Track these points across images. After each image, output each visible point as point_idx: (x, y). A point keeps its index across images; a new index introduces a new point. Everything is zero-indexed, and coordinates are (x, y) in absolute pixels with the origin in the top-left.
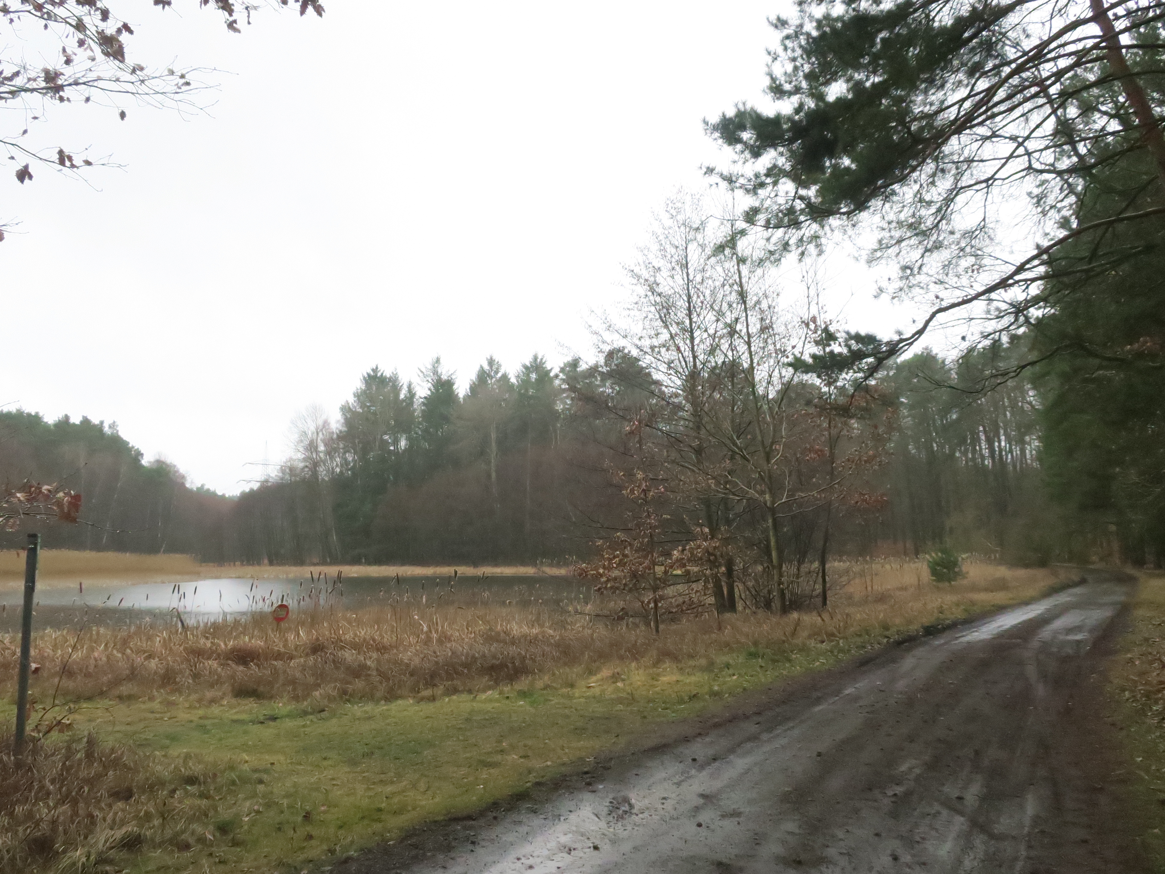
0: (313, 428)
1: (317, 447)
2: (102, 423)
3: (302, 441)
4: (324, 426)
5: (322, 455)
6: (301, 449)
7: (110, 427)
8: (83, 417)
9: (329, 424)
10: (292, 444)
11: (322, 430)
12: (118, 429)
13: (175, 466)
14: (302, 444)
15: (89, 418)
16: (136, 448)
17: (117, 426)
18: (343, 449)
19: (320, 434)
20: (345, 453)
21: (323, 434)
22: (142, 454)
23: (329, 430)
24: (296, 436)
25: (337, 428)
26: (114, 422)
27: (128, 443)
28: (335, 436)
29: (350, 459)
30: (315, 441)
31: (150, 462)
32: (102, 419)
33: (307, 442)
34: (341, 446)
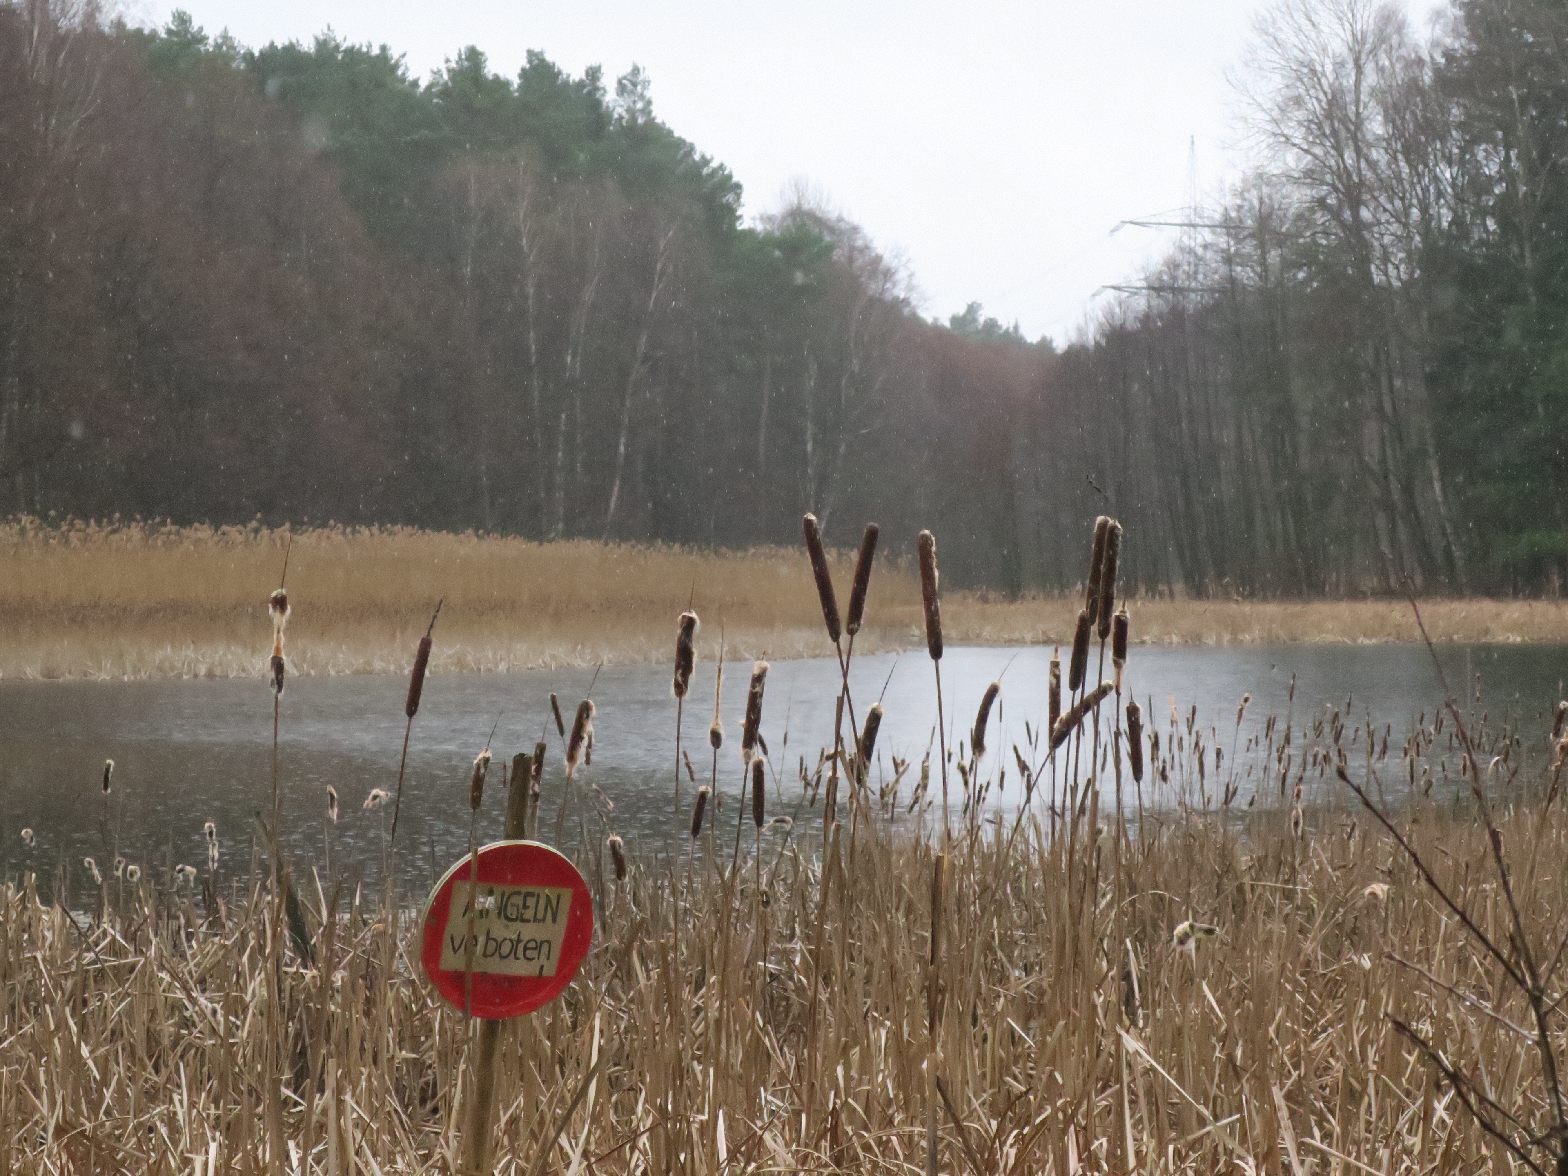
0: (1338, 45)
1: (1359, 122)
2: (594, 73)
3: (1298, 101)
4: (1382, 38)
5: (1378, 155)
6: (1298, 135)
7: (622, 89)
8: (531, 55)
9: (1400, 28)
10: (1261, 116)
11: (1373, 51)
12: (648, 94)
13: (855, 229)
14: (1300, 115)
15: (549, 58)
16: (714, 164)
17: (646, 83)
18: (1461, 126)
19: (1369, 69)
20: (1468, 147)
21: (1381, 70)
22: (738, 187)
23: (1403, 52)
24: (1277, 81)
25: (1435, 44)
26: (636, 71)
27: (691, 149)
28: (1427, 77)
29: (1492, 169)
30: (1349, 98)
31: (769, 219)
32: (594, 63)
33: (1315, 105)
34: (1456, 113)
